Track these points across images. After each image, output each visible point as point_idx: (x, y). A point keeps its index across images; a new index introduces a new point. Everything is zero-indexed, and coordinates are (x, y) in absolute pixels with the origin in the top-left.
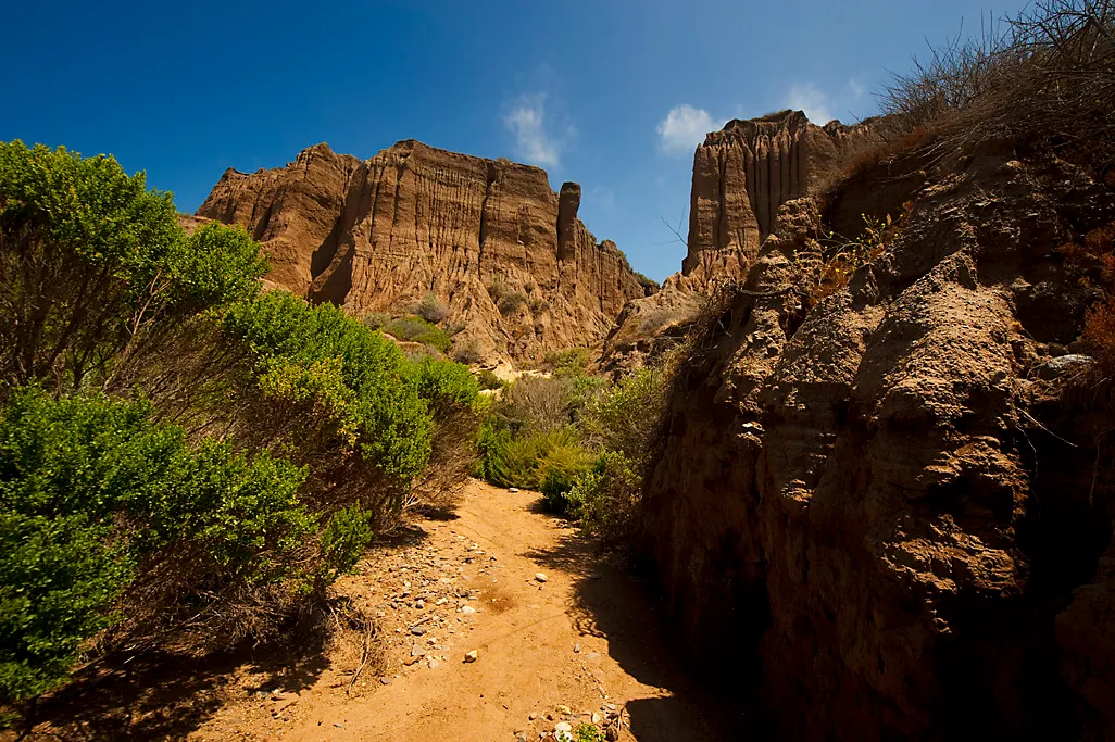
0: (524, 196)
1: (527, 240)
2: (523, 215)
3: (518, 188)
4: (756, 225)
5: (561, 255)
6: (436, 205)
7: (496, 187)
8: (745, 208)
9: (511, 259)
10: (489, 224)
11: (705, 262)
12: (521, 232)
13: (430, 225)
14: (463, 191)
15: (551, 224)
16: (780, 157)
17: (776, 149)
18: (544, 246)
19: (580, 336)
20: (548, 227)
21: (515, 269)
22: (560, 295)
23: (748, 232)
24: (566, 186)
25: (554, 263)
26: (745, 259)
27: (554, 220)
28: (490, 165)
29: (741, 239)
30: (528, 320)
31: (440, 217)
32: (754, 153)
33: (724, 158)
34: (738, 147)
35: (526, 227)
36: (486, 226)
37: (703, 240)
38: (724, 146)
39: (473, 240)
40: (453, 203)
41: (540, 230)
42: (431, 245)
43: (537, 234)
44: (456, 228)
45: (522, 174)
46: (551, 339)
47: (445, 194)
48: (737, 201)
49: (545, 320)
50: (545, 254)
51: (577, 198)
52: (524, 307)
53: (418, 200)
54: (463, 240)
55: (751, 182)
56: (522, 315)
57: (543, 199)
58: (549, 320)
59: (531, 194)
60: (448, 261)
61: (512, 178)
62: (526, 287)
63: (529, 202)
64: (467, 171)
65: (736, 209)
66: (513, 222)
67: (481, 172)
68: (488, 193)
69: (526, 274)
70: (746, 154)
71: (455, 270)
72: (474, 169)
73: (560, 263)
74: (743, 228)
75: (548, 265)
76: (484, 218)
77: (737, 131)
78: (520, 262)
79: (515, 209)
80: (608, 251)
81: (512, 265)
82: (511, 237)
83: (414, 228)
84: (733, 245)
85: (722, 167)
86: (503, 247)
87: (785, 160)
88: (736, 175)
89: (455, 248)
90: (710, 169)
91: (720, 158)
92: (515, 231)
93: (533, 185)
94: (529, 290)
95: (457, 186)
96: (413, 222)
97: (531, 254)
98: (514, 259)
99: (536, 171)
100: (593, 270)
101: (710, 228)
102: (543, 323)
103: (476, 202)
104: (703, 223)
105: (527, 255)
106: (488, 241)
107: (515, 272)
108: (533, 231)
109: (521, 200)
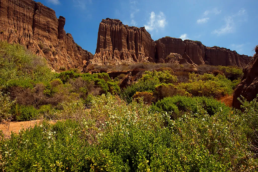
0: (48, 17)
1: (49, 32)
2: (48, 23)
3: (46, 14)
4: (112, 45)
5: (59, 37)
6: (15, 13)
7: (38, 12)
8: (110, 41)
9: (44, 36)
10: (36, 23)
11: (101, 51)
12: (47, 28)
13: (14, 19)
14: (26, 10)
15: (56, 28)
16: (117, 31)
17: (117, 29)
18: (54, 34)
19: (65, 62)
20: (56, 29)
21: (45, 40)
22: (59, 49)
23: (110, 46)
24: (61, 17)
25: (57, 40)
26: (110, 53)
27: (57, 27)
28: (36, 4)
29: (109, 48)
30: (52, 57)
31: (17, 17)
32: (112, 28)
33: (106, 28)
34: (109, 26)
35: (48, 27)
36: (35, 24)
37: (101, 46)
38: (106, 24)
39: (30, 28)
40: (22, 13)
41: (53, 29)
42: (15, 26)
43: (52, 30)
44: (24, 22)
45: (47, 10)
46: (59, 63)
47: (18, 9)
48: (108, 39)
49: (57, 57)
50: (54, 37)
51: (64, 22)
52: (51, 53)
53: (8, 9)
54: (27, 27)
55: (111, 35)
56: (50, 55)
57: (54, 20)
58: (58, 57)
59: (50, 18)
60: (22, 33)
61: (44, 10)
62: (50, 46)
63: (49, 20)
64: (27, 3)
65: (108, 40)
66: (44, 25)
67: (32, 5)
68: (35, 14)
69: (49, 42)
70: (111, 28)
71: (26, 37)
72: (30, 3)
73: (59, 40)
74: (109, 45)
75: (55, 40)
76: (34, 21)
77: (109, 21)
78: (47, 38)
79: (45, 21)
80: (70, 37)
81: (44, 38)
82: (44, 30)
83: (7, 19)
84: (107, 49)
85: (106, 30)
86: (41, 32)
87: (118, 32)
88: (109, 33)
89: (24, 29)
90: (103, 29)
91: (105, 27)
92: (45, 28)
93: (51, 15)
94: (51, 47)
95: (23, 8)
96: (7, 17)
97: (50, 36)
98: (45, 37)
99: (52, 10)
100: (66, 42)
101: (103, 43)
102: (57, 58)
103: (31, 15)
104: (101, 42)
105: (49, 36)
106: (36, 29)
107: (46, 41)
108: (51, 29)
109: (47, 18)
